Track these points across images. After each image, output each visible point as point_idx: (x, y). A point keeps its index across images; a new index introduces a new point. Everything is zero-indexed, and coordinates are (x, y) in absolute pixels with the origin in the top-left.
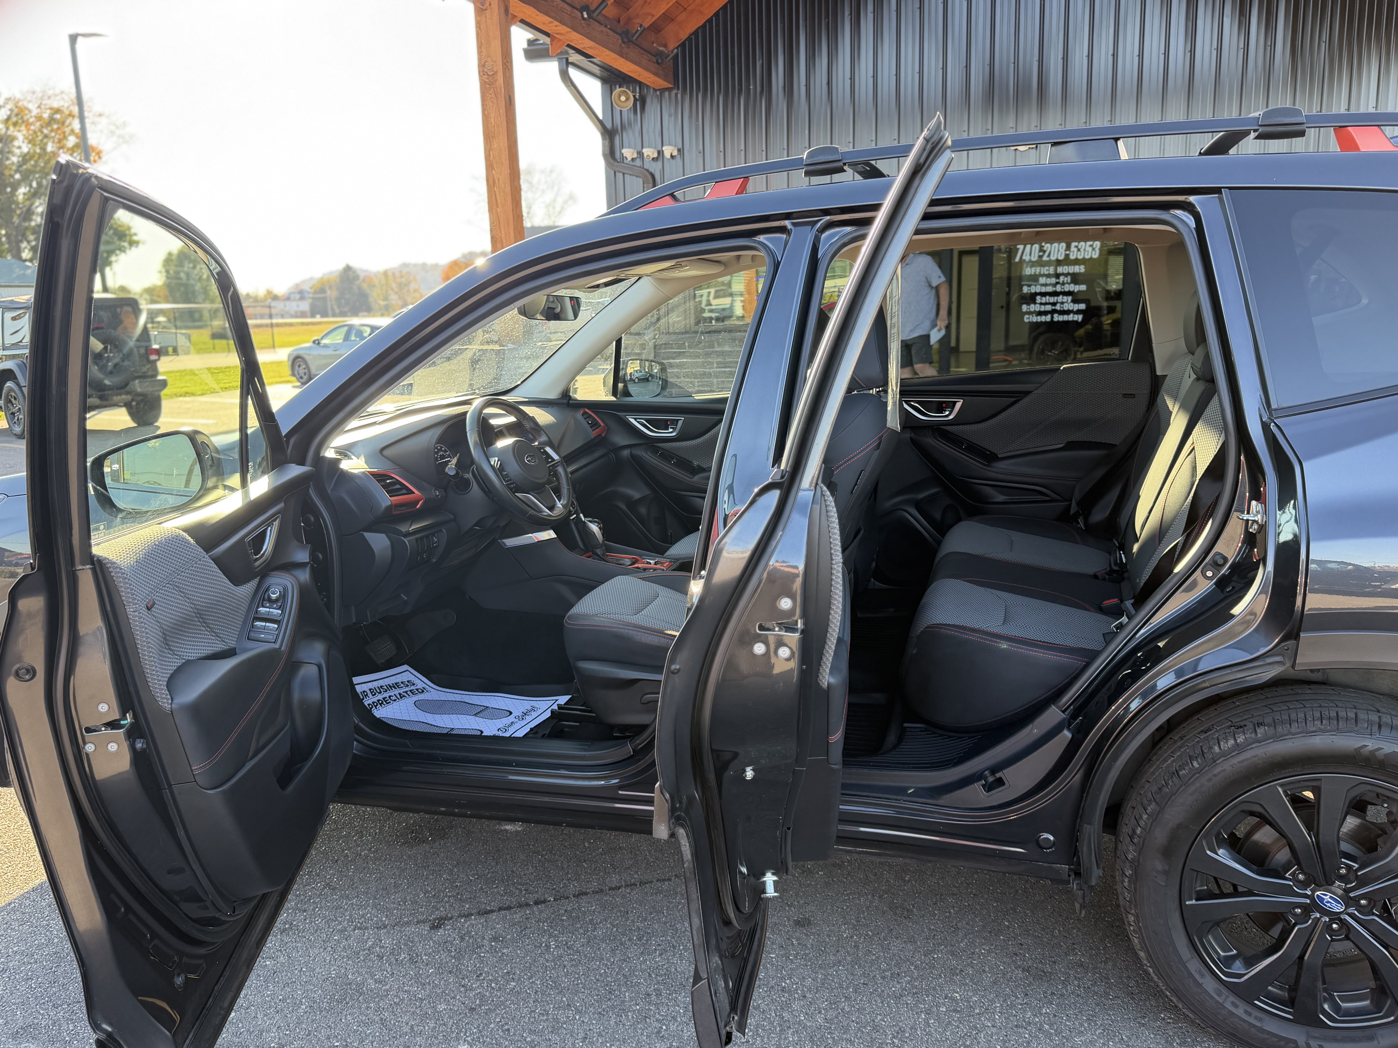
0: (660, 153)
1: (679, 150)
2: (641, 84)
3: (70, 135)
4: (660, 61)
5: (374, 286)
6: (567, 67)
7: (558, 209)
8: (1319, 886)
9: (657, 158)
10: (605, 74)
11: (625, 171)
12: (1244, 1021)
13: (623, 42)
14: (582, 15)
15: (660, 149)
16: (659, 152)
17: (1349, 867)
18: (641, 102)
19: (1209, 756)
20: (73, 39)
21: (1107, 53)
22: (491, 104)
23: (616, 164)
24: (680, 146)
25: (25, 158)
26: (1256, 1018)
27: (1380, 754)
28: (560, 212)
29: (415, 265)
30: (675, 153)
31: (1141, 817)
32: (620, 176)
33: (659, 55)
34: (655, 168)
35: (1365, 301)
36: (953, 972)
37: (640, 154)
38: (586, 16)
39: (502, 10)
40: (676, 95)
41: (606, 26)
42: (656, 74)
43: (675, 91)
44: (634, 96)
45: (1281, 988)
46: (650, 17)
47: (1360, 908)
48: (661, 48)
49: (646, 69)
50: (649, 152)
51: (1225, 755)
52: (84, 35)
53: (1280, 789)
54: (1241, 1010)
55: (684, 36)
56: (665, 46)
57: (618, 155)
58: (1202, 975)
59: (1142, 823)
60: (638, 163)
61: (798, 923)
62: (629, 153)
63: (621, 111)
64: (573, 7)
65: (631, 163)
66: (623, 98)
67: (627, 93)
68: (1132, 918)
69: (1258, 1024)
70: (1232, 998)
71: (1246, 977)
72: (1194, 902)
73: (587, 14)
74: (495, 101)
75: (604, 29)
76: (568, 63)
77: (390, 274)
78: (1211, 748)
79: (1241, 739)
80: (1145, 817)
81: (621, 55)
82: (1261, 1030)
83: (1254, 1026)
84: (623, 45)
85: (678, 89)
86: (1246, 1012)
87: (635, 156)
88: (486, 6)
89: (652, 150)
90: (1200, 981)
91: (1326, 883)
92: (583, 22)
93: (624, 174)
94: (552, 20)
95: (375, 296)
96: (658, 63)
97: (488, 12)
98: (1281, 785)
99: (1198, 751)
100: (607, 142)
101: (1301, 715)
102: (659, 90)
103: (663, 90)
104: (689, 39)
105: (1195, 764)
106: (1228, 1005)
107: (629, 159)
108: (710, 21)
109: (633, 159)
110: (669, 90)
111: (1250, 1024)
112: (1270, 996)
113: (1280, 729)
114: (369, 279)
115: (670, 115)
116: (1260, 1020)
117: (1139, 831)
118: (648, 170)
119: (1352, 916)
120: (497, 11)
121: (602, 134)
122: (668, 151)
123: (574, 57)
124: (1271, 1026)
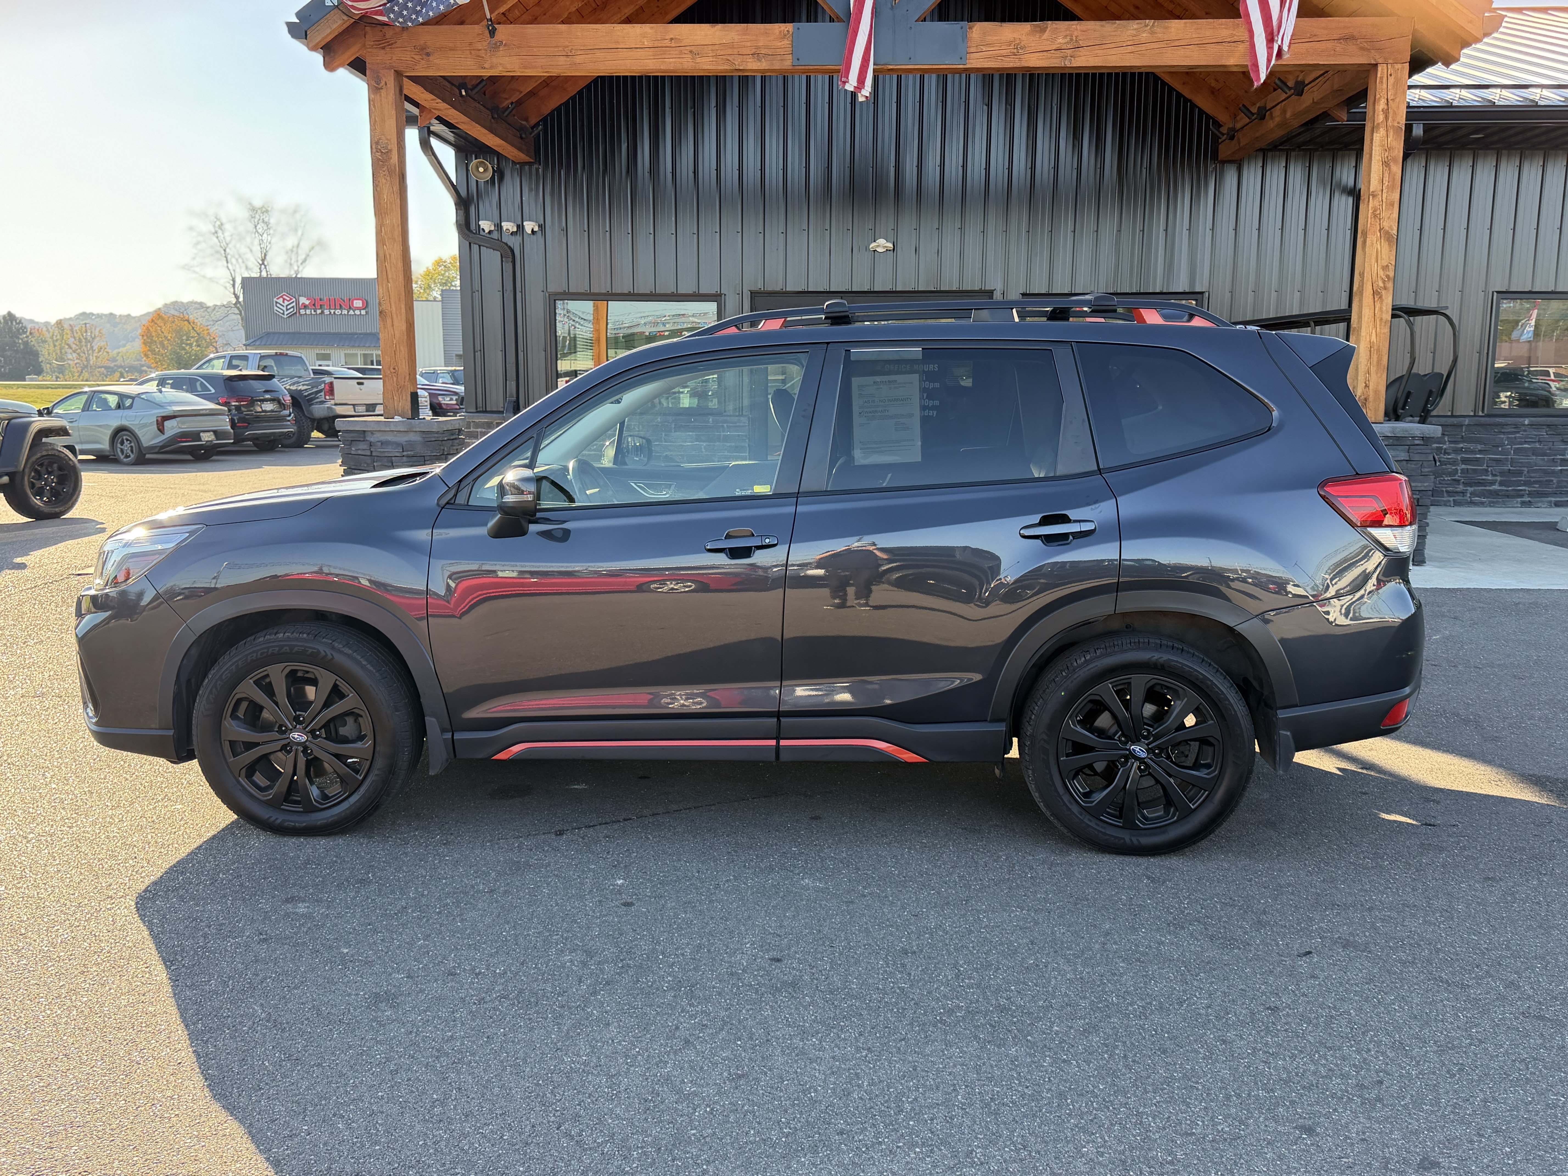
0: (520, 228)
1: (540, 226)
2: (498, 155)
4: (524, 136)
5: (45, 341)
6: (429, 136)
7: (302, 257)
8: (1133, 743)
9: (516, 232)
10: (462, 142)
11: (480, 243)
12: (1096, 829)
13: (493, 118)
14: (461, 93)
15: (520, 223)
16: (518, 226)
17: (1148, 731)
18: (499, 175)
19: (1071, 668)
21: (957, 162)
22: (384, 181)
23: (471, 235)
24: (542, 223)
26: (1102, 827)
27: (1161, 660)
28: (305, 261)
29: (99, 316)
30: (536, 229)
31: (1034, 709)
32: (475, 248)
33: (521, 129)
34: (515, 242)
35: (1160, 407)
36: (920, 832)
37: (499, 227)
38: (464, 93)
39: (398, 90)
40: (537, 170)
41: (479, 103)
42: (520, 149)
43: (536, 166)
44: (493, 168)
45: (1115, 810)
46: (518, 93)
47: (1155, 754)
48: (524, 123)
49: (512, 145)
50: (508, 226)
51: (1080, 667)
53: (1110, 686)
54: (1093, 824)
55: (547, 112)
56: (526, 120)
57: (473, 227)
58: (1071, 804)
59: (1035, 712)
60: (495, 235)
61: (812, 818)
62: (486, 225)
63: (477, 181)
64: (452, 84)
65: (488, 235)
66: (481, 170)
67: (485, 164)
68: (1030, 772)
69: (1103, 831)
70: (1088, 817)
71: (1096, 802)
72: (1065, 758)
73: (465, 91)
74: (388, 178)
75: (477, 105)
76: (430, 133)
77: (66, 326)
78: (1072, 664)
79: (1088, 657)
80: (1037, 708)
81: (491, 130)
82: (1105, 834)
83: (1101, 832)
84: (493, 120)
85: (540, 164)
86: (1097, 824)
87: (492, 228)
88: (381, 85)
89: (512, 224)
90: (1070, 807)
91: (1136, 741)
92: (460, 98)
93: (480, 246)
94: (435, 98)
95: (46, 353)
96: (521, 138)
97: (383, 92)
98: (1111, 683)
99: (1065, 667)
100: (461, 212)
101: (1120, 642)
102: (518, 163)
103: (523, 164)
104: (551, 114)
105: (1064, 674)
106: (1086, 821)
107: (487, 231)
108: (573, 98)
109: (490, 232)
110: (530, 164)
111: (1099, 831)
112: (1108, 813)
113: (1109, 650)
114: (38, 329)
115: (530, 190)
116: (1104, 828)
117: (1033, 717)
118: (506, 244)
119: (1151, 759)
120: (393, 92)
121: (457, 204)
122: (529, 226)
123: (438, 127)
124: (1110, 831)
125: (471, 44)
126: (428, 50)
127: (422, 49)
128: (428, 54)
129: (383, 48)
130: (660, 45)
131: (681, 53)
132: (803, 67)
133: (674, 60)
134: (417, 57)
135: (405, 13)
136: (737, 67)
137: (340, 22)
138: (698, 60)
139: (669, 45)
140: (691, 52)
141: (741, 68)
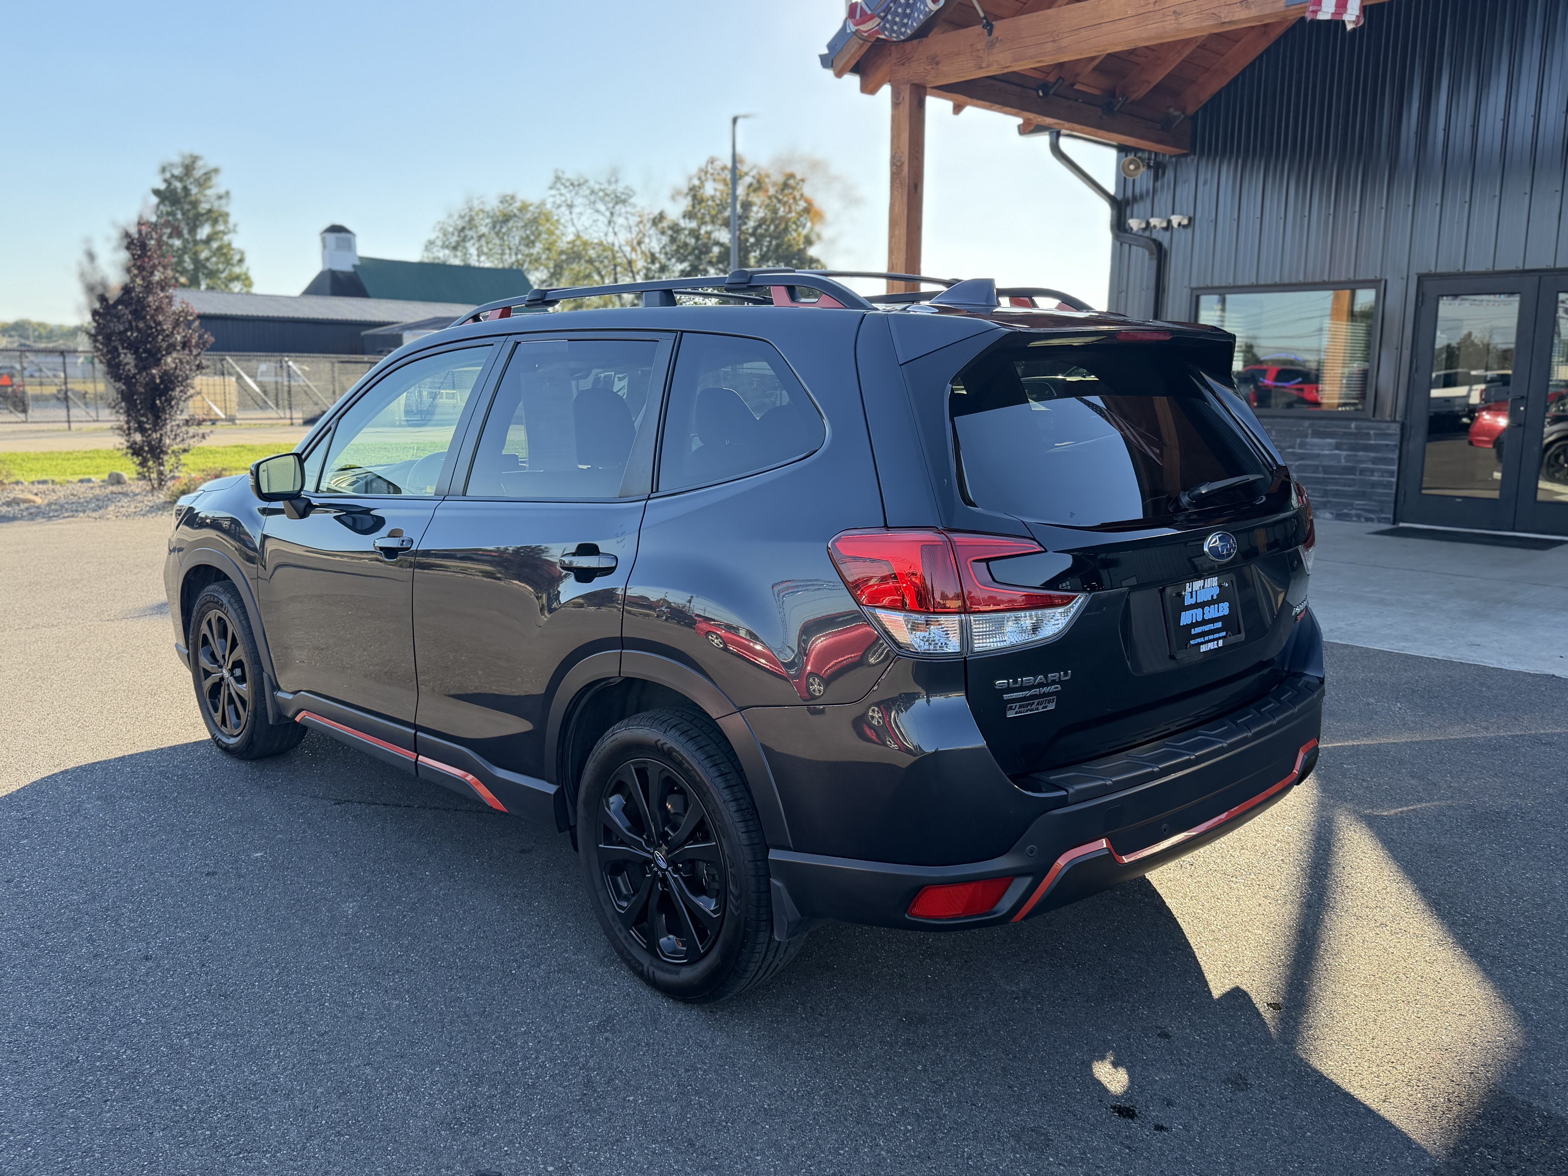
0: (1169, 223)
1: (1189, 219)
3: (800, 199)
6: (1058, 139)
8: (656, 847)
9: (1165, 228)
11: (1131, 242)
13: (1105, 113)
14: (1037, 94)
15: (1168, 218)
18: (1158, 170)
20: (735, 120)
22: (897, 194)
23: (1123, 235)
24: (1192, 215)
25: (762, 222)
30: (1184, 222)
32: (1126, 247)
33: (1164, 121)
34: (1164, 238)
37: (1148, 224)
38: (1041, 94)
39: (916, 102)
40: (1193, 158)
41: (1077, 100)
43: (1191, 155)
44: (1144, 163)
49: (1148, 137)
50: (1158, 222)
52: (745, 117)
53: (632, 767)
55: (1205, 97)
57: (1125, 227)
60: (1144, 233)
62: (1135, 224)
65: (1138, 234)
66: (1133, 167)
67: (1136, 162)
71: (626, 910)
72: (602, 845)
73: (1043, 92)
74: (900, 191)
76: (1060, 136)
84: (1107, 117)
85: (1195, 154)
87: (1143, 226)
88: (900, 100)
89: (1160, 220)
92: (1039, 100)
93: (1130, 245)
100: (1115, 212)
102: (1175, 158)
103: (1179, 158)
104: (1211, 101)
107: (1137, 230)
109: (1140, 230)
110: (1186, 155)
112: (638, 928)
115: (1184, 182)
118: (1156, 241)
119: (670, 873)
120: (908, 105)
122: (1177, 220)
124: (635, 951)
125: (972, 45)
126: (938, 59)
127: (933, 58)
128: (937, 63)
129: (903, 64)
130: (1143, 11)
131: (1164, 15)
132: (1298, 6)
133: (1156, 25)
134: (928, 68)
135: (895, 28)
136: (1224, 20)
137: (856, 46)
138: (1182, 20)
139: (1152, 9)
140: (1175, 12)
141: (1227, 20)
